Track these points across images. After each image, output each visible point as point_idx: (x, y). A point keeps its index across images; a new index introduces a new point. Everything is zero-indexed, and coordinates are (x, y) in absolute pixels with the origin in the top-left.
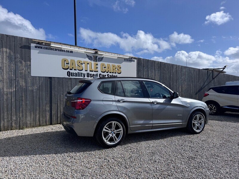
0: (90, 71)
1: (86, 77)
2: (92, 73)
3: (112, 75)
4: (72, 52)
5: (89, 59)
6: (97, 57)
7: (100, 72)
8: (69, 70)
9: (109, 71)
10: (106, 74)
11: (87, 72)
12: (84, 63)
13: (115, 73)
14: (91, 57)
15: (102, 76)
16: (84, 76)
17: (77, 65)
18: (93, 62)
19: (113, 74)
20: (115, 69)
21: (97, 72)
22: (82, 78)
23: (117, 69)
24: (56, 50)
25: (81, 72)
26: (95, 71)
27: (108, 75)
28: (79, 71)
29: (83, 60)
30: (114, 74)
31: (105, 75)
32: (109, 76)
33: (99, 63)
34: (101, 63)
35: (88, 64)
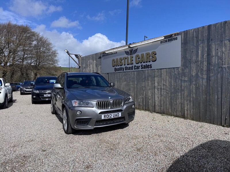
0: (127, 65)
1: (125, 71)
2: (129, 66)
3: (146, 65)
4: (116, 53)
5: (127, 55)
6: (132, 50)
7: (135, 64)
8: (115, 67)
9: (142, 61)
10: (140, 64)
11: (125, 66)
12: (123, 59)
13: (149, 62)
14: (128, 52)
15: (136, 68)
16: (123, 70)
17: (119, 62)
18: (129, 56)
19: (146, 63)
20: (149, 57)
21: (133, 64)
22: (122, 71)
23: (151, 57)
24: (110, 54)
25: (122, 67)
26: (131, 64)
27: (141, 65)
28: (120, 67)
29: (122, 57)
30: (148, 64)
31: (139, 66)
32: (143, 66)
33: (134, 56)
34: (136, 54)
35: (126, 59)
